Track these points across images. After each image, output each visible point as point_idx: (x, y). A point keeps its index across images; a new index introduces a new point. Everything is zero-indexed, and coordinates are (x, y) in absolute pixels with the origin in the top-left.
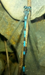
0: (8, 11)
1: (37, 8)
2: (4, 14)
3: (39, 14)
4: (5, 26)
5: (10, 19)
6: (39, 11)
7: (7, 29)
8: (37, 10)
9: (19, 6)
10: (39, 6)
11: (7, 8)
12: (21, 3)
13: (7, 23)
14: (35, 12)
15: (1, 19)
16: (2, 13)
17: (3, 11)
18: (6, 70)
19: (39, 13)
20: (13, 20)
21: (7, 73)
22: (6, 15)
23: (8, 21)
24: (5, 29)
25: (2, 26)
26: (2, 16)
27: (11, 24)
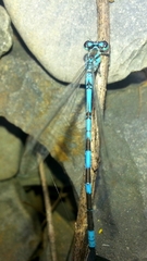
0: (40, 58)
1: (133, 42)
2: (28, 70)
3: (140, 61)
4: (34, 104)
5: (49, 82)
6: (140, 50)
7: (41, 113)
8: (131, 49)
9: (72, 42)
10: (137, 34)
11: (35, 49)
12: (78, 32)
13: (40, 94)
14: (127, 55)
15: (21, 83)
16: (23, 66)
17: (25, 60)
18: (45, 244)
19: (142, 57)
20: (56, 85)
21: (48, 253)
22: (35, 70)
23: (42, 90)
24: (34, 114)
25: (24, 105)
26: (24, 75)
27: (52, 97)
